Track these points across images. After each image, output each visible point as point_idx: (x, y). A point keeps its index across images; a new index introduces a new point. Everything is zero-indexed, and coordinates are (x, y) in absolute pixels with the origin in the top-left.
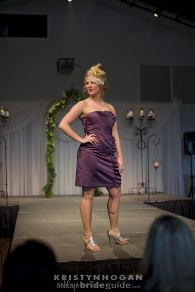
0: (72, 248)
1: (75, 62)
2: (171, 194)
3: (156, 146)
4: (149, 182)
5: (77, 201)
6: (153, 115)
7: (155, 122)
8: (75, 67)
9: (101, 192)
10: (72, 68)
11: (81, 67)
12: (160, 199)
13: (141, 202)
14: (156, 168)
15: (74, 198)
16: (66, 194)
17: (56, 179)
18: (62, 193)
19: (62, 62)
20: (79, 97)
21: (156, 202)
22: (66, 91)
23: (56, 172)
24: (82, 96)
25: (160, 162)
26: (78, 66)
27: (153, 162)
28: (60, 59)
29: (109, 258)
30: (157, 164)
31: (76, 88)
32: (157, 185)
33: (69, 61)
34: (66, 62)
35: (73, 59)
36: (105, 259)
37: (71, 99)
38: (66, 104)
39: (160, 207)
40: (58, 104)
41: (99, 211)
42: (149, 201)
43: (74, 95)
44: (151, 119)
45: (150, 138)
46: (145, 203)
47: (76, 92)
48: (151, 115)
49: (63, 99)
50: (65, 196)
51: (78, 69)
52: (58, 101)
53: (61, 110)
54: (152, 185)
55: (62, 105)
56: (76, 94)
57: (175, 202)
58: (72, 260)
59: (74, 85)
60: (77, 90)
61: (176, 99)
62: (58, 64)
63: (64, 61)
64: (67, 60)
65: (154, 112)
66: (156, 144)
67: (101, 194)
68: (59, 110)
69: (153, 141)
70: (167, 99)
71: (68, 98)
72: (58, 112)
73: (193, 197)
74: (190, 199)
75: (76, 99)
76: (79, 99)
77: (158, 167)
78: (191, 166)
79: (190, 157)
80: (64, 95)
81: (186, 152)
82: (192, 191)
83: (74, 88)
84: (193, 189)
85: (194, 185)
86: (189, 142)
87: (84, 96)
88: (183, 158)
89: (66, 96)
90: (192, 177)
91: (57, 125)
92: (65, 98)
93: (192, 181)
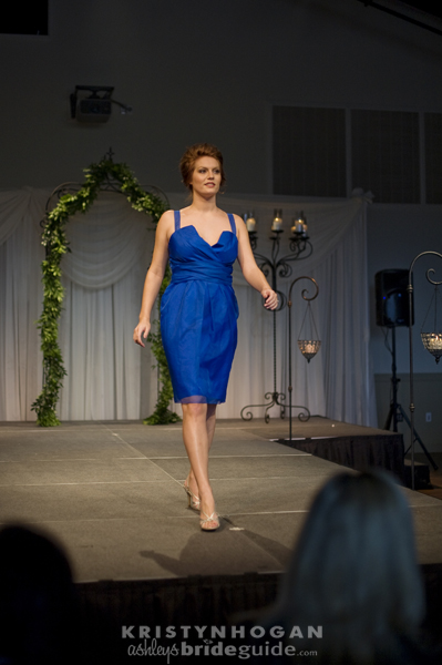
0: (105, 548)
1: (115, 96)
2: (343, 421)
3: (309, 305)
4: (290, 390)
5: (116, 435)
7: (308, 245)
8: (114, 107)
9: (175, 415)
10: (109, 112)
11: (130, 109)
13: (272, 440)
14: (309, 357)
15: (108, 429)
16: (88, 418)
17: (66, 381)
18: (78, 416)
19: (83, 95)
20: (124, 182)
21: (308, 440)
22: (92, 167)
23: (65, 365)
24: (131, 180)
25: (318, 344)
26: (122, 106)
27: (302, 343)
28: (78, 88)
29: (194, 573)
30: (310, 348)
31: (116, 160)
32: (310, 397)
33: (101, 94)
34: (94, 96)
35: (110, 90)
36: (186, 576)
37: (103, 187)
38: (91, 197)
39: (316, 453)
40: (73, 199)
41: (169, 460)
42: (291, 437)
43: (110, 177)
44: (298, 238)
45: (300, 281)
46: (281, 441)
47: (116, 169)
48: (299, 230)
49: (85, 186)
50: (85, 422)
51: (123, 113)
52: (73, 191)
53: (78, 212)
54: (298, 399)
55: (81, 199)
56: (115, 175)
57: (353, 440)
58: (104, 577)
59: (111, 153)
60: (118, 165)
61: (358, 191)
62: (73, 99)
63: (90, 93)
64: (94, 90)
65: (305, 223)
66: (309, 300)
67: (174, 420)
68: (73, 213)
69: (303, 292)
70: (336, 191)
71: (97, 184)
72: (71, 217)
73: (395, 430)
74: (390, 432)
75: (117, 187)
76: (125, 186)
77: (314, 354)
78: (394, 354)
79: (390, 330)
80: (88, 176)
81: (381, 320)
82: (394, 414)
83: (111, 159)
84: (398, 411)
85: (399, 401)
86: (389, 296)
87: (135, 180)
88: (373, 333)
89: (91, 178)
90: (395, 381)
91: (69, 250)
92: (89, 184)
93: (395, 391)
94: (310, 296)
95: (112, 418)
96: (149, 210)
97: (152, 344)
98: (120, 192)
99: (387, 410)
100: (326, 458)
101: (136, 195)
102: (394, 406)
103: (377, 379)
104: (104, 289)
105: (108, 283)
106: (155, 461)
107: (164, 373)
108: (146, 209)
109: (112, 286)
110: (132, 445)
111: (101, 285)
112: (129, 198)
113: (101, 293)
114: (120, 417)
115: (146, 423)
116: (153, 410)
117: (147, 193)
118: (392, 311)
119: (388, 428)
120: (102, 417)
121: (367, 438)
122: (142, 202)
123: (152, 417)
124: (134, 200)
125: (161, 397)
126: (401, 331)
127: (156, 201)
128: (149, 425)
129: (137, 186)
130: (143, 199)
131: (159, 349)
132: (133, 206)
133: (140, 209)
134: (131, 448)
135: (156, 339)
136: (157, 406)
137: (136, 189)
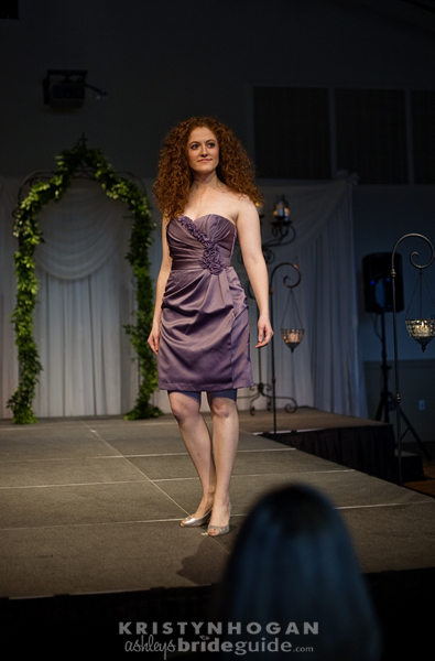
0: (65, 558)
1: (89, 80)
2: (332, 411)
3: (291, 292)
4: (274, 381)
5: (93, 431)
6: (286, 210)
7: (290, 230)
8: (89, 93)
9: (157, 409)
10: (82, 97)
11: (105, 94)
12: (304, 424)
13: (256, 434)
14: (292, 346)
16: (67, 414)
17: (42, 376)
18: (57, 412)
19: (56, 80)
20: (97, 169)
21: (294, 433)
22: (64, 154)
23: (42, 359)
24: (105, 166)
25: (302, 331)
26: (97, 90)
27: (285, 332)
28: (50, 72)
30: (293, 337)
31: (89, 146)
32: (296, 387)
33: (74, 78)
34: (67, 81)
35: (84, 74)
36: (148, 588)
37: (77, 174)
38: (64, 185)
39: (302, 447)
40: (45, 187)
42: (275, 430)
43: (84, 164)
44: (280, 222)
45: (277, 271)
46: (266, 435)
47: (89, 155)
48: (281, 214)
49: (58, 174)
50: (64, 419)
51: (98, 97)
52: (45, 179)
53: (51, 201)
54: (283, 390)
55: (53, 188)
56: (89, 161)
57: (341, 432)
58: (60, 592)
59: (84, 139)
60: (92, 151)
61: (342, 172)
62: (46, 83)
63: (62, 78)
64: (67, 74)
65: (287, 206)
66: (291, 287)
67: (156, 414)
68: (46, 202)
69: (285, 279)
70: (321, 174)
71: (71, 171)
72: (44, 207)
73: (387, 420)
74: (381, 423)
75: (91, 174)
76: (99, 173)
77: (298, 343)
78: (383, 341)
79: (379, 316)
80: (60, 163)
81: (369, 306)
82: (384, 403)
83: (84, 146)
84: (389, 399)
85: (389, 390)
86: (377, 280)
87: (110, 166)
88: (361, 319)
89: (64, 166)
90: (385, 368)
91: (42, 240)
92: (62, 172)
93: (386, 379)
94: (292, 284)
95: (92, 413)
96: (125, 197)
97: (131, 336)
98: (94, 179)
99: (378, 398)
100: (312, 452)
101: (111, 182)
102: (385, 394)
103: (367, 367)
104: (81, 280)
105: (85, 274)
106: (131, 459)
107: (144, 366)
108: (121, 196)
109: (89, 277)
110: (109, 442)
111: (78, 276)
112: (104, 186)
113: (78, 285)
114: (99, 413)
115: (126, 418)
116: (133, 404)
117: (123, 180)
118: (380, 297)
119: (378, 418)
120: (81, 412)
121: (355, 429)
122: (117, 189)
123: (133, 412)
124: (109, 187)
125: (141, 391)
127: (132, 188)
128: (129, 419)
129: (112, 172)
130: (118, 186)
131: (138, 342)
132: (108, 194)
133: (115, 197)
134: (108, 445)
135: (135, 331)
136: (138, 400)
137: (111, 176)
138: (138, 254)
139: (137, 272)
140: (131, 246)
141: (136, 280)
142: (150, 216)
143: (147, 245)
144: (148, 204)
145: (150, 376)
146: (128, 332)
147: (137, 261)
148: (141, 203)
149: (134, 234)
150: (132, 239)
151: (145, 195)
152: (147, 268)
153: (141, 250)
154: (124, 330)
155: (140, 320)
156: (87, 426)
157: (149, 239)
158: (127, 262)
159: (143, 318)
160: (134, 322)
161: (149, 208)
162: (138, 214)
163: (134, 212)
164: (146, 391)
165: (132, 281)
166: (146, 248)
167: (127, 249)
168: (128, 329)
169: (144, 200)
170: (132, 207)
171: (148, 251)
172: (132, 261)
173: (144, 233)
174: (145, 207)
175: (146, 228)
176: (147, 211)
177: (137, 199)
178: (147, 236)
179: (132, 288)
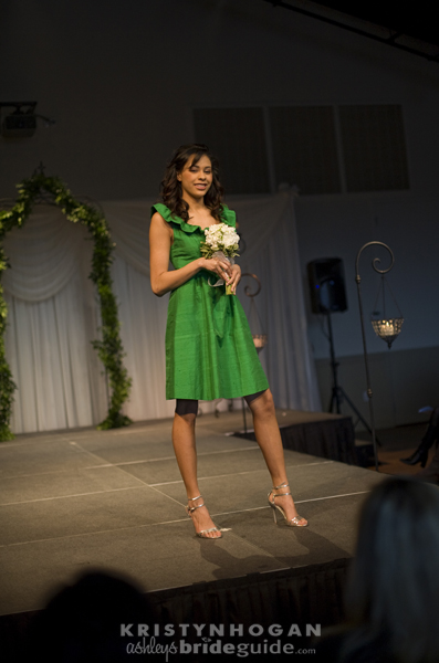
1: (38, 110)
3: (252, 301)
5: (73, 443)
8: (39, 122)
9: (126, 418)
10: (34, 126)
11: (53, 122)
13: (228, 434)
15: (63, 439)
16: (41, 429)
17: (16, 395)
18: (31, 428)
19: (7, 111)
20: (57, 195)
22: (24, 181)
23: (15, 378)
24: (64, 192)
25: (265, 337)
26: (46, 119)
28: (2, 105)
29: (198, 580)
31: (48, 174)
33: (25, 109)
34: (18, 112)
35: (34, 104)
37: (37, 201)
38: (26, 212)
40: (8, 215)
41: (135, 465)
42: (245, 429)
43: (43, 191)
46: (237, 435)
47: (48, 182)
49: (20, 201)
50: (39, 434)
51: (47, 126)
52: (8, 208)
53: (14, 228)
55: (16, 215)
56: (48, 188)
57: (304, 427)
59: (42, 167)
60: (50, 178)
61: (284, 185)
63: (13, 109)
64: (18, 105)
66: (252, 296)
67: (127, 423)
68: (10, 229)
69: (246, 289)
70: (261, 188)
71: (31, 199)
72: (8, 233)
73: (338, 412)
74: (334, 416)
75: (51, 200)
76: (59, 199)
77: (262, 348)
78: (331, 340)
79: (325, 318)
80: (21, 191)
81: (315, 308)
82: (335, 396)
83: (42, 173)
84: (339, 393)
85: (339, 384)
86: (322, 283)
87: (68, 192)
88: (309, 322)
89: (25, 194)
90: (334, 365)
91: (9, 266)
92: (23, 200)
93: (335, 374)
94: (253, 292)
95: (63, 426)
96: (85, 220)
97: (98, 351)
98: (54, 204)
99: (329, 393)
101: (70, 207)
102: (335, 390)
103: (317, 364)
104: (46, 301)
105: (49, 295)
106: (122, 467)
107: (113, 378)
108: (81, 219)
109: (53, 298)
110: (93, 452)
111: (42, 298)
112: (64, 210)
113: (43, 306)
114: (71, 425)
115: (99, 428)
116: (104, 415)
117: (81, 204)
118: (325, 298)
119: (331, 411)
120: (53, 426)
121: (317, 424)
122: (76, 213)
123: (104, 422)
124: (69, 212)
125: (113, 402)
126: (336, 317)
127: (90, 211)
128: (103, 429)
129: (70, 197)
130: (77, 210)
131: (107, 355)
132: (69, 218)
133: (76, 220)
134: (94, 456)
135: (102, 346)
136: (110, 411)
137: (70, 201)
138: (101, 273)
139: (100, 290)
140: (94, 265)
141: (99, 298)
142: (110, 236)
143: (108, 264)
144: (107, 226)
145: (119, 388)
146: (95, 347)
147: (100, 280)
148: (101, 225)
149: (95, 255)
150: (93, 260)
151: (103, 217)
152: (110, 286)
153: (103, 269)
154: (92, 346)
155: (106, 336)
156: (64, 439)
157: (110, 259)
158: (90, 281)
159: (109, 333)
160: (100, 337)
161: (108, 229)
162: (97, 236)
163: (94, 233)
164: (117, 402)
165: (96, 299)
166: (107, 267)
167: (89, 269)
168: (95, 345)
169: (103, 221)
170: (92, 230)
171: (110, 269)
172: (95, 280)
173: (104, 253)
174: (104, 228)
175: (106, 248)
176: (107, 232)
177: (96, 222)
178: (108, 255)
179: (96, 306)
